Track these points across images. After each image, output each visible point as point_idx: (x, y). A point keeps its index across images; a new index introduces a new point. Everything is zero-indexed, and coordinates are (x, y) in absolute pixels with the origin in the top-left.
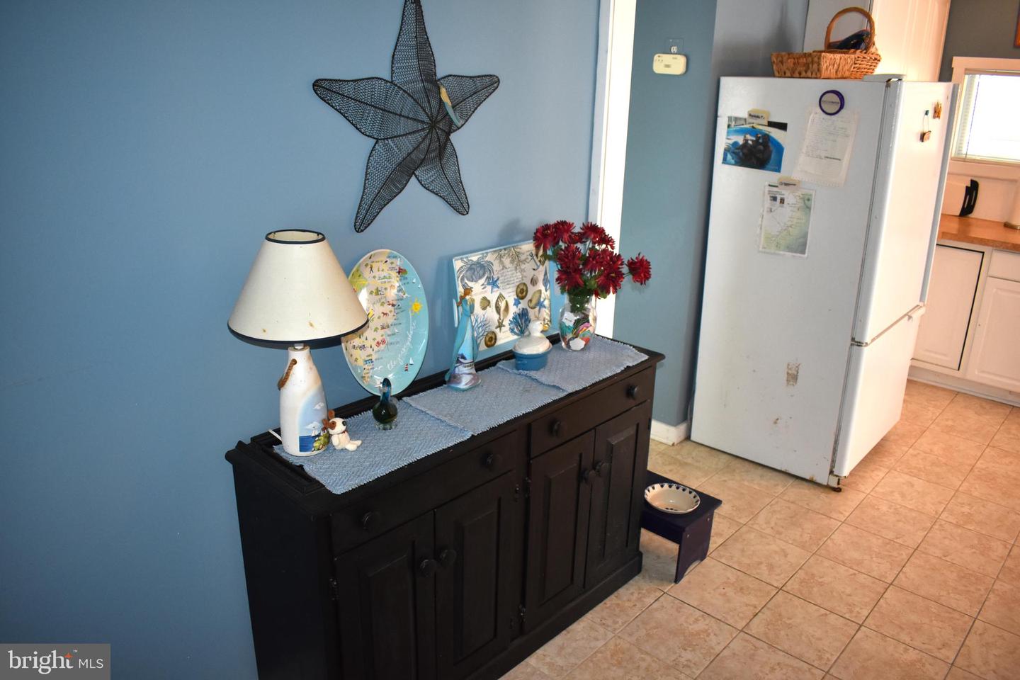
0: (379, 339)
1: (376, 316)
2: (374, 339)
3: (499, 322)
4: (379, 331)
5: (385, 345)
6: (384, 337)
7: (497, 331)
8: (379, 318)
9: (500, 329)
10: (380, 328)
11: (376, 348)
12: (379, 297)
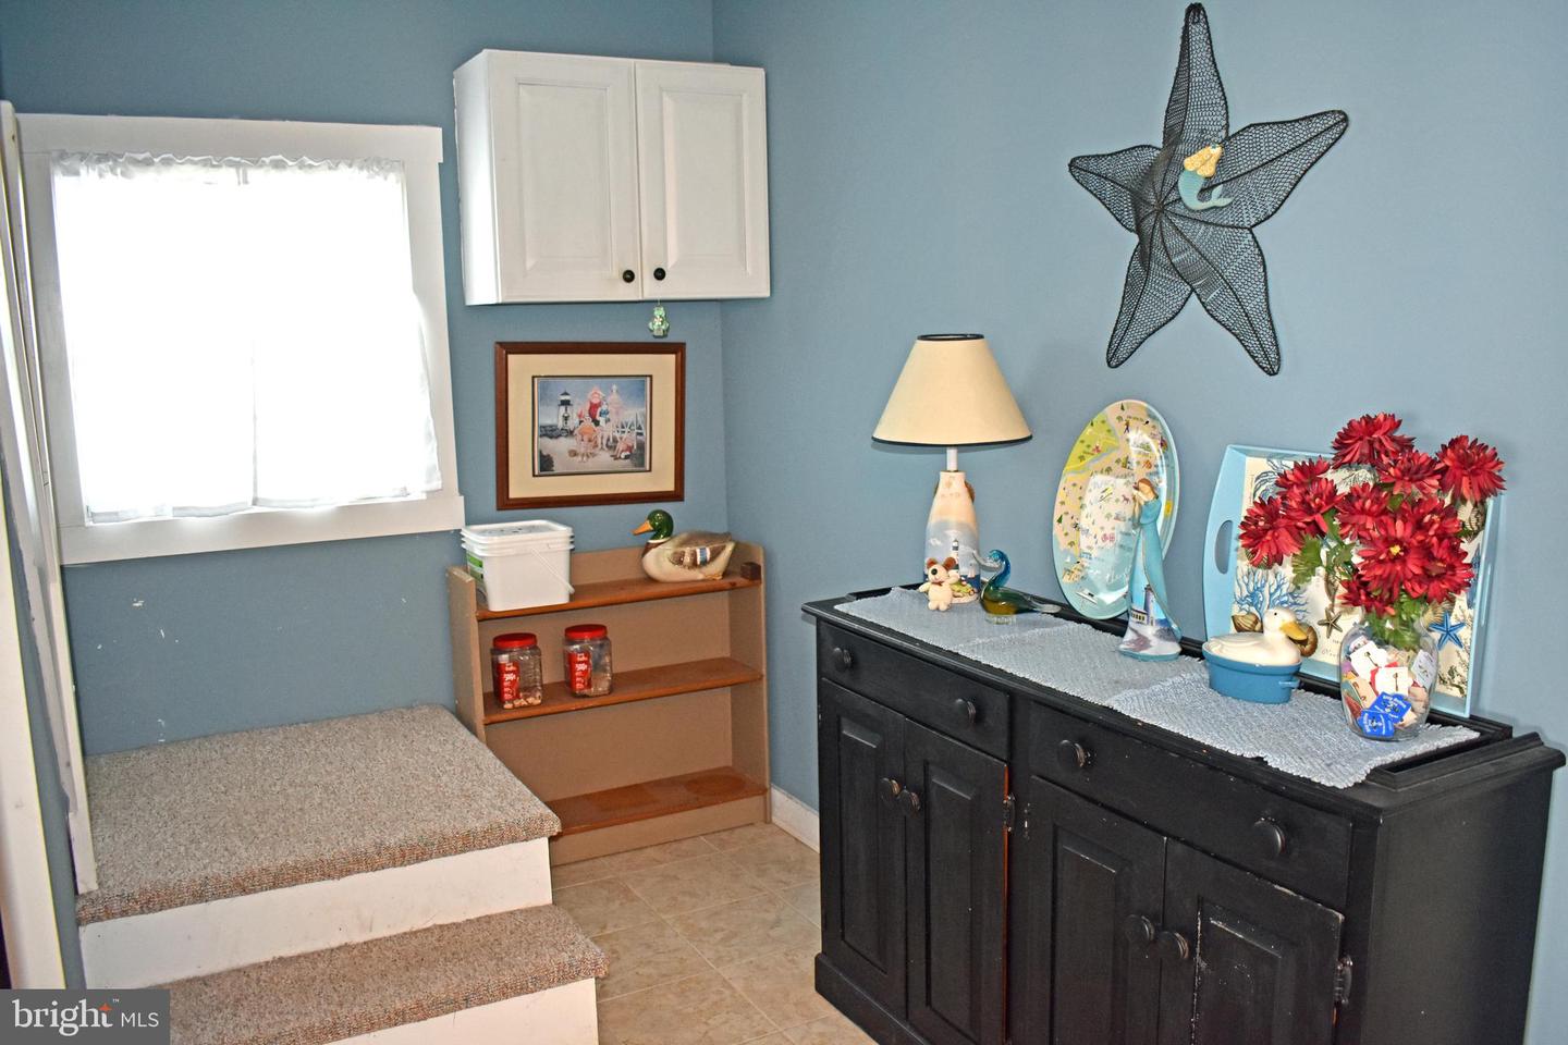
0: (1108, 532)
1: (1114, 497)
2: (1102, 528)
3: (1328, 616)
4: (1112, 519)
5: (1112, 544)
6: (1115, 531)
7: (1322, 630)
8: (1117, 500)
9: (1329, 632)
10: (1114, 515)
11: (1100, 543)
12: (1127, 471)
